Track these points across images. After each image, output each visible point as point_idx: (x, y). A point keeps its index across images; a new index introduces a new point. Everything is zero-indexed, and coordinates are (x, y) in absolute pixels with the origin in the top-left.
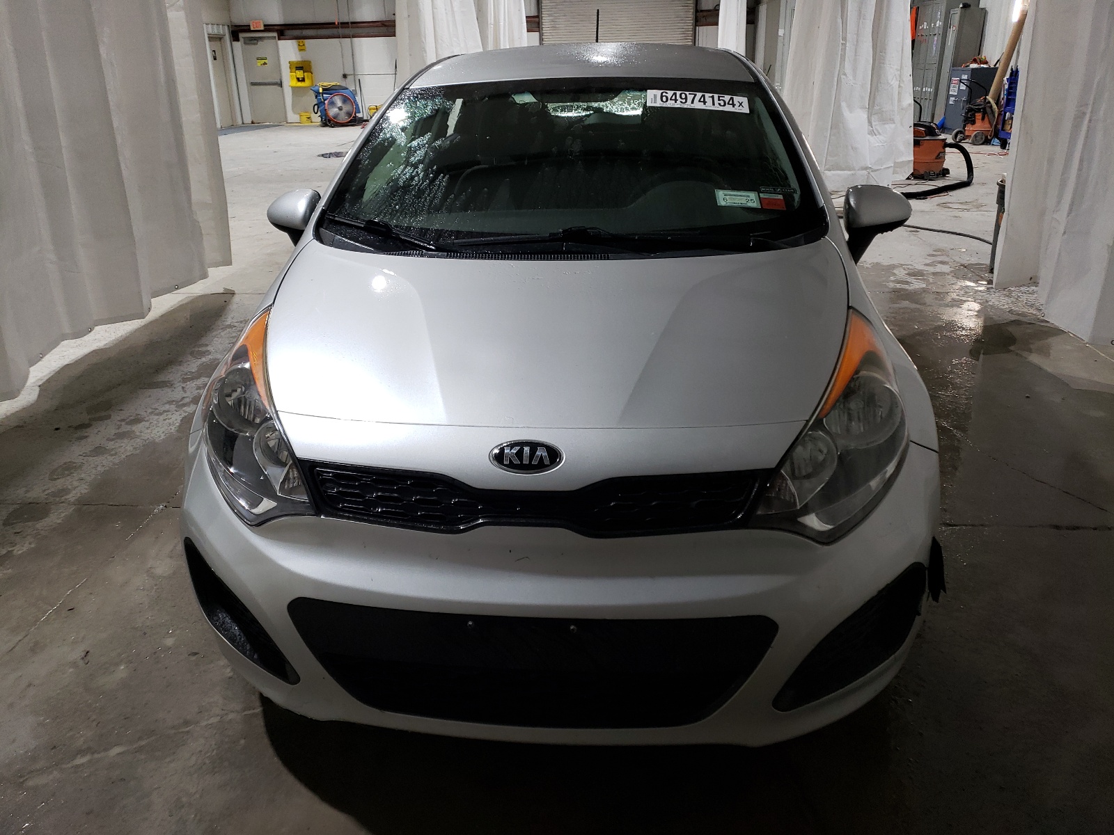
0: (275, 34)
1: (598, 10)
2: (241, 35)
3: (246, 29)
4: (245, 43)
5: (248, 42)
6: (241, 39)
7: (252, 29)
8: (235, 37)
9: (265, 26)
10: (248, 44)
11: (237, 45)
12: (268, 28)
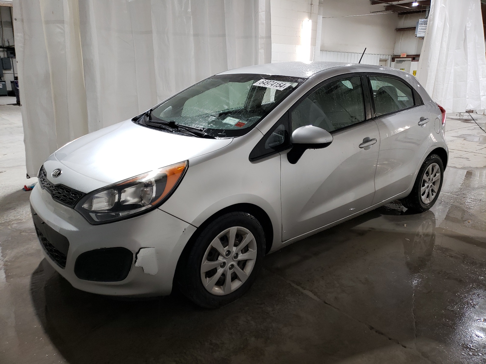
0: (411, 59)
1: (366, 48)
2: (396, 59)
3: (399, 57)
4: (397, 63)
5: (398, 62)
6: (396, 61)
7: (401, 57)
8: (393, 60)
9: (407, 55)
10: (398, 63)
11: (393, 63)
12: (408, 56)
